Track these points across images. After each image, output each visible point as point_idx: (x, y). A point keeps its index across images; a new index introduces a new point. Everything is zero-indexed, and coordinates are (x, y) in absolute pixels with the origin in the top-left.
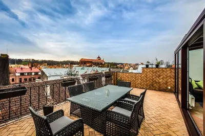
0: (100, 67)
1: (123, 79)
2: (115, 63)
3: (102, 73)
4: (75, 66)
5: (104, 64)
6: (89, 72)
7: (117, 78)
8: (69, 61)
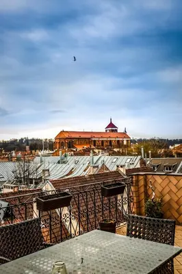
0: (114, 154)
1: (167, 198)
2: (161, 141)
3: (117, 173)
4: (40, 153)
5: (127, 146)
6: (79, 173)
7: (147, 196)
8: (27, 141)
